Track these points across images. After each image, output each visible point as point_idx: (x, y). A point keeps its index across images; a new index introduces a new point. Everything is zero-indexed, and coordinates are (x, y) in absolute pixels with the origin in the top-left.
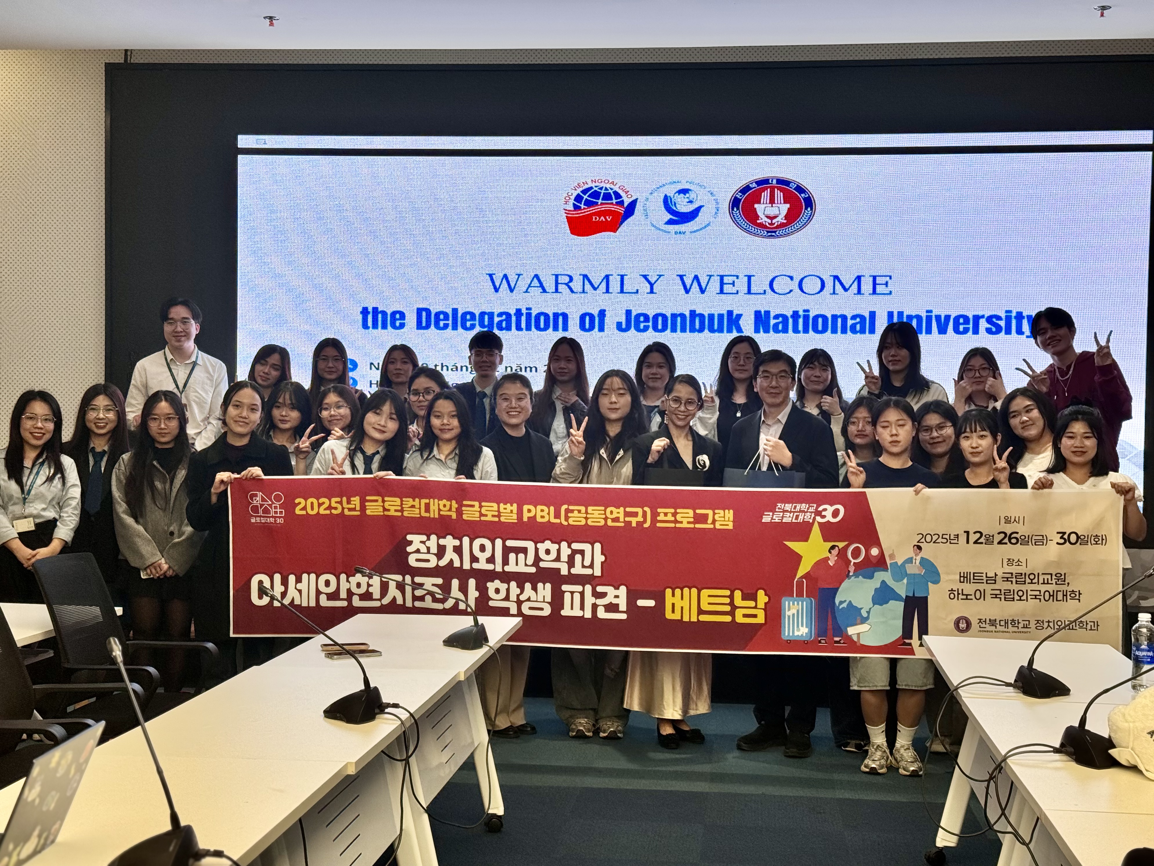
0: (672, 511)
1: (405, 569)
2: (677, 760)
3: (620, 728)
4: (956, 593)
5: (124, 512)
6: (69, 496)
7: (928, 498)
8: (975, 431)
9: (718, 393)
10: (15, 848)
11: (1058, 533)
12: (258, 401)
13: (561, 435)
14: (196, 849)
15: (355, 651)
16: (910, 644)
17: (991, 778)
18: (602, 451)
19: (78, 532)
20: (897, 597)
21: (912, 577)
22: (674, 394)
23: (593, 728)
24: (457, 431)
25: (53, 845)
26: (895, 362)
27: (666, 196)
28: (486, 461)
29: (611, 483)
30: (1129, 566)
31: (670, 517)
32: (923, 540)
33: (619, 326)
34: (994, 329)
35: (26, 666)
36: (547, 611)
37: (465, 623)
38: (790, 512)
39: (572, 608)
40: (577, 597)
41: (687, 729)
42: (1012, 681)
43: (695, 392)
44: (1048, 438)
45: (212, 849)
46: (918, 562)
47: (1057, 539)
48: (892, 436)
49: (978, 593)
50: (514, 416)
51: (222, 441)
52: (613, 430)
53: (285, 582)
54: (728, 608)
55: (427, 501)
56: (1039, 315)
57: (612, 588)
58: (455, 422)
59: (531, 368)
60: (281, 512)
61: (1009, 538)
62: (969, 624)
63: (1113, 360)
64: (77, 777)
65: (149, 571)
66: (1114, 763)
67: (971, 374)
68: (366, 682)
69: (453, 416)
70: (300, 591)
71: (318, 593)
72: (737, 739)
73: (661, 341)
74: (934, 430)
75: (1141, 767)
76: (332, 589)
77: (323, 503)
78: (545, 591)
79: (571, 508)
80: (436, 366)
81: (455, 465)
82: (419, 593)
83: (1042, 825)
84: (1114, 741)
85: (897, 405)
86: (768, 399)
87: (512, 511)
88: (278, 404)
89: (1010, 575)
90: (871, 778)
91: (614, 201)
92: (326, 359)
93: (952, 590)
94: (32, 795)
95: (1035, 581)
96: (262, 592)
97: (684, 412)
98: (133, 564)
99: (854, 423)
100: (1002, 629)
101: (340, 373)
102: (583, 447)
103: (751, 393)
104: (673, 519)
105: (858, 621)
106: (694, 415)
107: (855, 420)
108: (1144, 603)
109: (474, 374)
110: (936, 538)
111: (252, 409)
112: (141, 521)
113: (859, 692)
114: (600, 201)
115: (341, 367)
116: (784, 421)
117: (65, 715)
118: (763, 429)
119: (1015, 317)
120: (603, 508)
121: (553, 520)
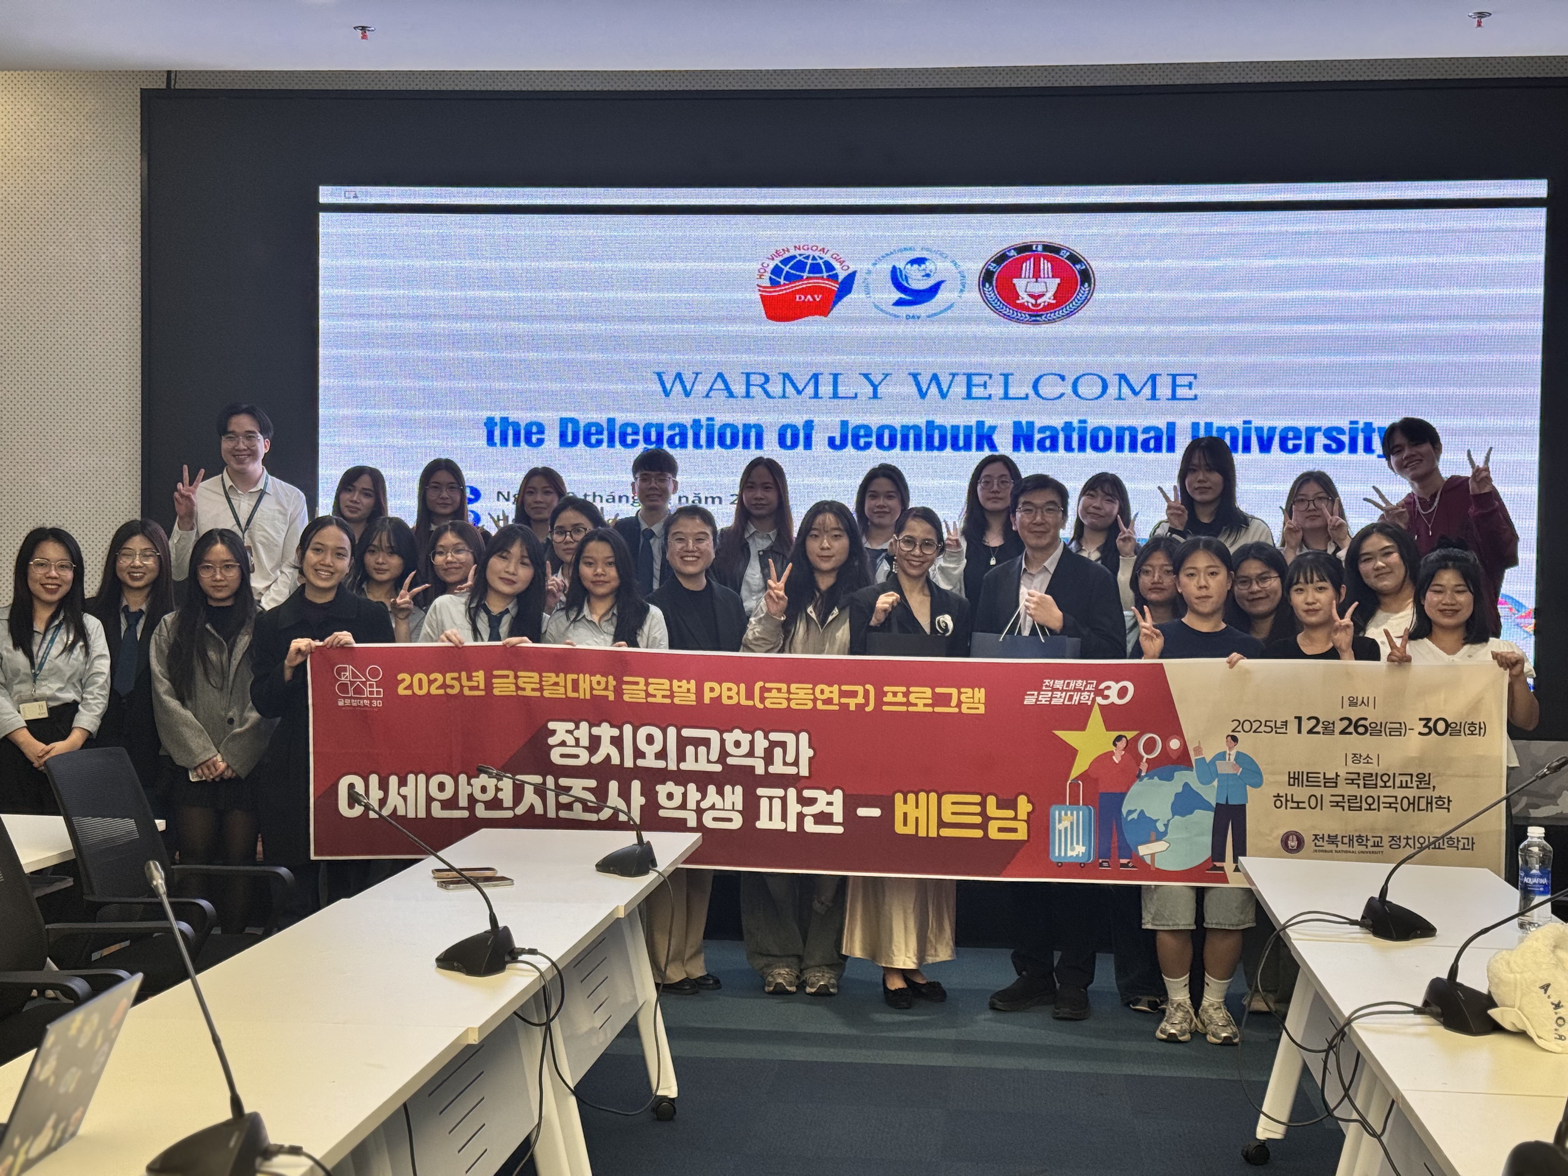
0: (904, 689)
1: (547, 768)
2: (910, 1023)
3: (833, 981)
4: (1283, 800)
5: (166, 692)
6: (95, 670)
7: (1247, 672)
8: (1312, 582)
9: (965, 533)
10: (22, 1144)
11: (1421, 719)
12: (346, 543)
13: (755, 588)
14: (265, 1145)
15: (478, 879)
16: (1222, 869)
17: (1331, 1047)
18: (810, 609)
19: (106, 718)
20: (1205, 806)
21: (1225, 779)
22: (905, 533)
23: (797, 982)
24: (615, 584)
25: (75, 1139)
26: (1203, 490)
27: (894, 268)
28: (654, 623)
29: (821, 652)
30: (1515, 764)
31: (900, 698)
32: (1240, 728)
33: (831, 442)
34: (1334, 446)
35: (38, 898)
36: (737, 823)
37: (625, 840)
38: (1062, 691)
39: (771, 819)
40: (777, 804)
41: (922, 982)
42: (1358, 918)
43: (934, 531)
44: (1409, 592)
45: (287, 1144)
46: (1232, 758)
47: (1420, 727)
48: (1200, 588)
49: (1313, 800)
50: (691, 563)
51: (298, 596)
52: (825, 583)
53: (384, 786)
54: (978, 820)
55: (575, 676)
56: (1393, 428)
57: (823, 793)
58: (612, 572)
59: (713, 498)
60: (378, 693)
61: (1355, 726)
62: (1300, 841)
63: (1494, 487)
64: (105, 1048)
65: (200, 771)
66: (1496, 1028)
67: (1303, 507)
68: (493, 919)
69: (610, 564)
70: (405, 798)
71: (430, 799)
72: (989, 996)
73: (889, 462)
74: (1254, 583)
75: (1532, 1033)
76: (448, 794)
77: (436, 680)
78: (735, 796)
79: (768, 685)
80: (586, 495)
81: (612, 629)
82: (564, 799)
83: (1400, 1111)
84: (1495, 998)
85: (1208, 546)
86: (1030, 540)
87: (688, 690)
88: (371, 548)
89: (1356, 776)
90: (1171, 1047)
91: (825, 275)
92: (438, 487)
93: (1278, 796)
94: (44, 1072)
95: (1390, 783)
96: (354, 799)
97: (919, 557)
98: (179, 762)
99: (1147, 572)
100: (1345, 848)
101: (457, 505)
102: (783, 604)
103: (1009, 534)
104: (905, 700)
105: (1153, 838)
106: (932, 562)
107: (1149, 568)
108: (1534, 813)
109: (638, 507)
110: (1255, 727)
111: (339, 553)
112: (189, 704)
113: (1154, 932)
114: (805, 275)
115: (458, 498)
116: (1052, 570)
117: (90, 964)
118: (1024, 580)
119: (1363, 430)
120: (811, 686)
121: (744, 702)
